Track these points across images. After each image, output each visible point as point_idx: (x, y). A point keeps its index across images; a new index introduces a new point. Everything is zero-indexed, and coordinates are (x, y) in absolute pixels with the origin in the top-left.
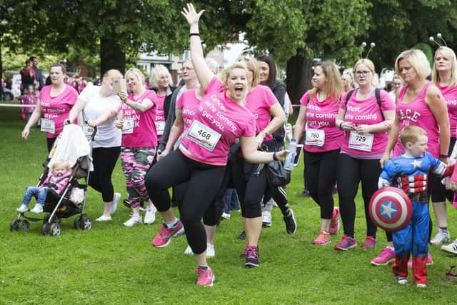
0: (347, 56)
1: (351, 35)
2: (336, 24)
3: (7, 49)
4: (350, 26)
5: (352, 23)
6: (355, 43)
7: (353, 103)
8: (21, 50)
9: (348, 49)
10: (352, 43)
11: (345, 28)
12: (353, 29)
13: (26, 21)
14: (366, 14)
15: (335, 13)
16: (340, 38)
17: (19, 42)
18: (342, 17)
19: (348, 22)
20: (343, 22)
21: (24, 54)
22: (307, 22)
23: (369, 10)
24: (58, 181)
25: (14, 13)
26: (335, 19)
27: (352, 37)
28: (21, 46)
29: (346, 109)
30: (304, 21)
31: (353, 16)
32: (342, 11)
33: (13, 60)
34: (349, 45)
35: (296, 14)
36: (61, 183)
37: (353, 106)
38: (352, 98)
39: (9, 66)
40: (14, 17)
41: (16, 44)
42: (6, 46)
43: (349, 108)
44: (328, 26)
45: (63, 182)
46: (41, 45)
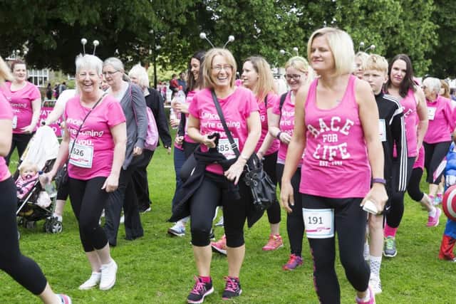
0: (418, 67)
1: (422, 50)
2: (410, 42)
3: (161, 67)
4: (421, 44)
5: (422, 42)
6: (424, 57)
7: (288, 108)
8: (170, 67)
9: (419, 61)
10: (422, 57)
11: (417, 46)
12: (423, 46)
13: (173, 46)
14: (434, 33)
15: (409, 34)
16: (413, 54)
17: (169, 61)
18: (414, 37)
19: (419, 41)
20: (415, 41)
21: (172, 70)
22: (386, 44)
23: (437, 31)
24: (25, 185)
25: (165, 40)
26: (409, 39)
27: (422, 52)
28: (170, 64)
29: (281, 115)
30: (383, 43)
31: (424, 36)
32: (414, 32)
33: (164, 75)
34: (420, 58)
35: (375, 38)
36: (27, 186)
37: (289, 111)
38: (287, 101)
39: (162, 79)
40: (165, 43)
41: (167, 63)
42: (159, 65)
43: (284, 113)
44: (403, 45)
45: (29, 186)
46: (184, 63)
